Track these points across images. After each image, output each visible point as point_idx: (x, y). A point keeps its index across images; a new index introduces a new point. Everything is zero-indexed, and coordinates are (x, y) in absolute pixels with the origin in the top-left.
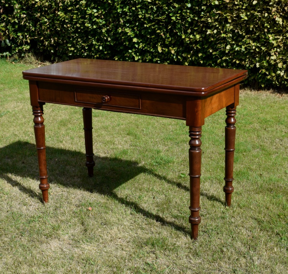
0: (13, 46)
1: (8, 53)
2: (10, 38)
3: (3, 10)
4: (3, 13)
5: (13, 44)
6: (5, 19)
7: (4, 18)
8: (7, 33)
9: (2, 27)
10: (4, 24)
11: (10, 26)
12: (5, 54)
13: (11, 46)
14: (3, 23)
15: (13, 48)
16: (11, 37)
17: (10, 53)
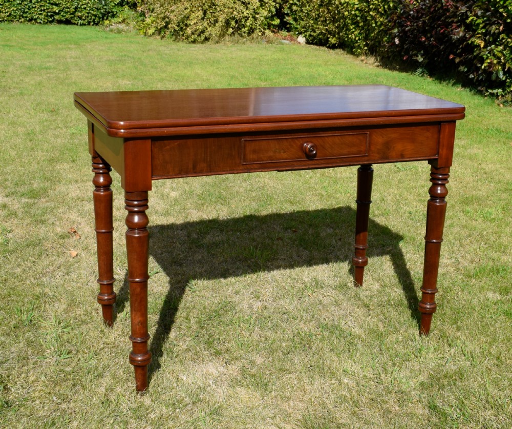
0: (508, 80)
1: (500, 90)
2: (505, 68)
3: (503, 27)
4: (503, 32)
5: (509, 79)
6: (503, 41)
7: (503, 39)
8: (503, 61)
9: (498, 51)
10: (501, 48)
11: (507, 51)
12: (495, 91)
13: (505, 82)
14: (500, 45)
15: (507, 84)
16: (507, 68)
17: (504, 90)
